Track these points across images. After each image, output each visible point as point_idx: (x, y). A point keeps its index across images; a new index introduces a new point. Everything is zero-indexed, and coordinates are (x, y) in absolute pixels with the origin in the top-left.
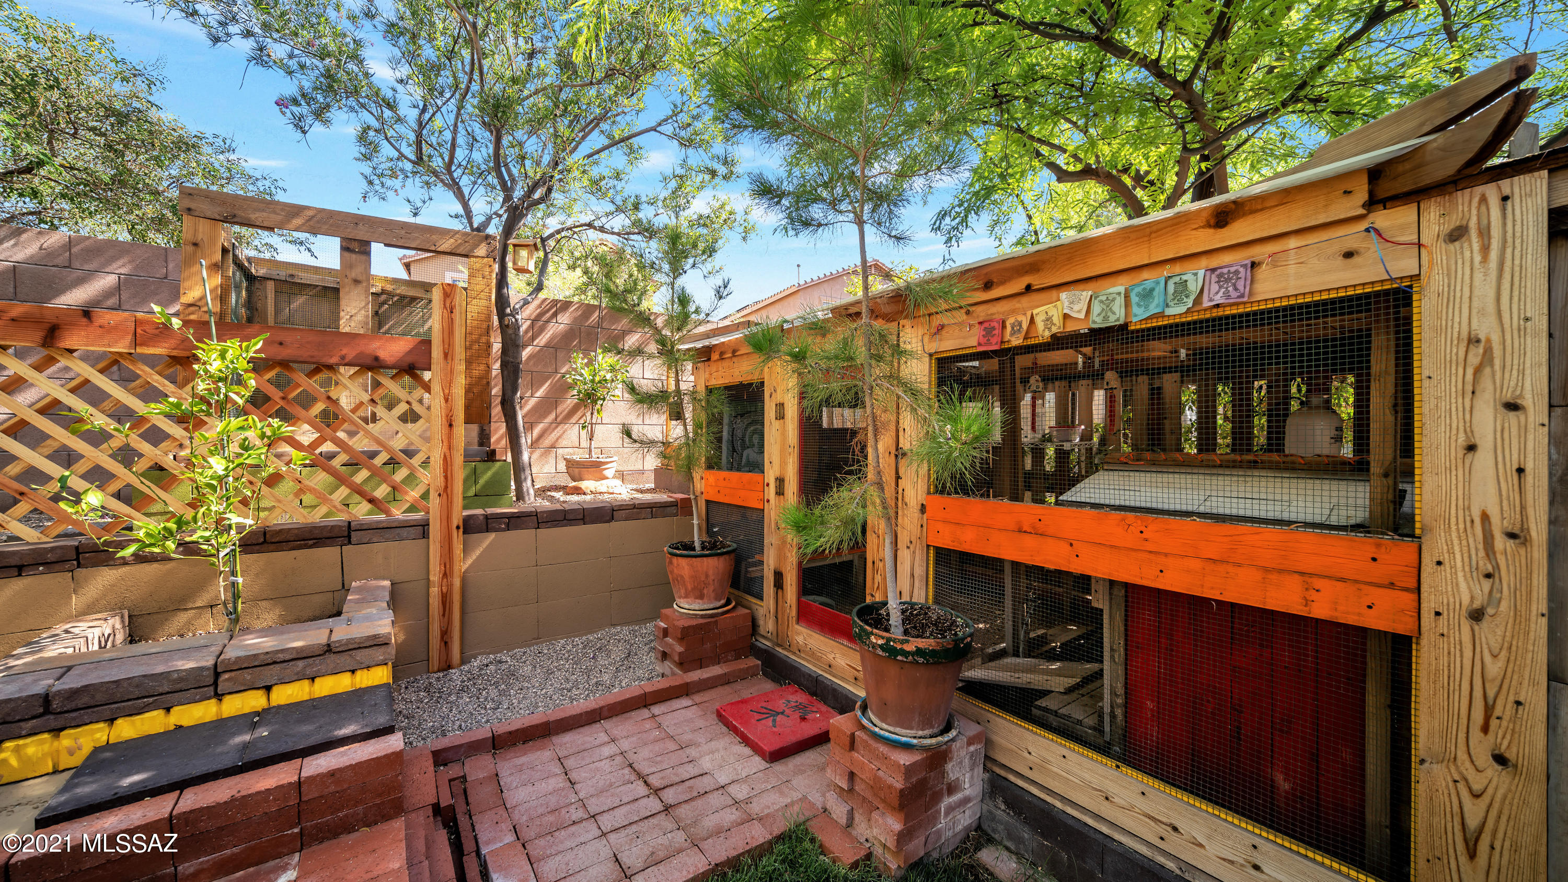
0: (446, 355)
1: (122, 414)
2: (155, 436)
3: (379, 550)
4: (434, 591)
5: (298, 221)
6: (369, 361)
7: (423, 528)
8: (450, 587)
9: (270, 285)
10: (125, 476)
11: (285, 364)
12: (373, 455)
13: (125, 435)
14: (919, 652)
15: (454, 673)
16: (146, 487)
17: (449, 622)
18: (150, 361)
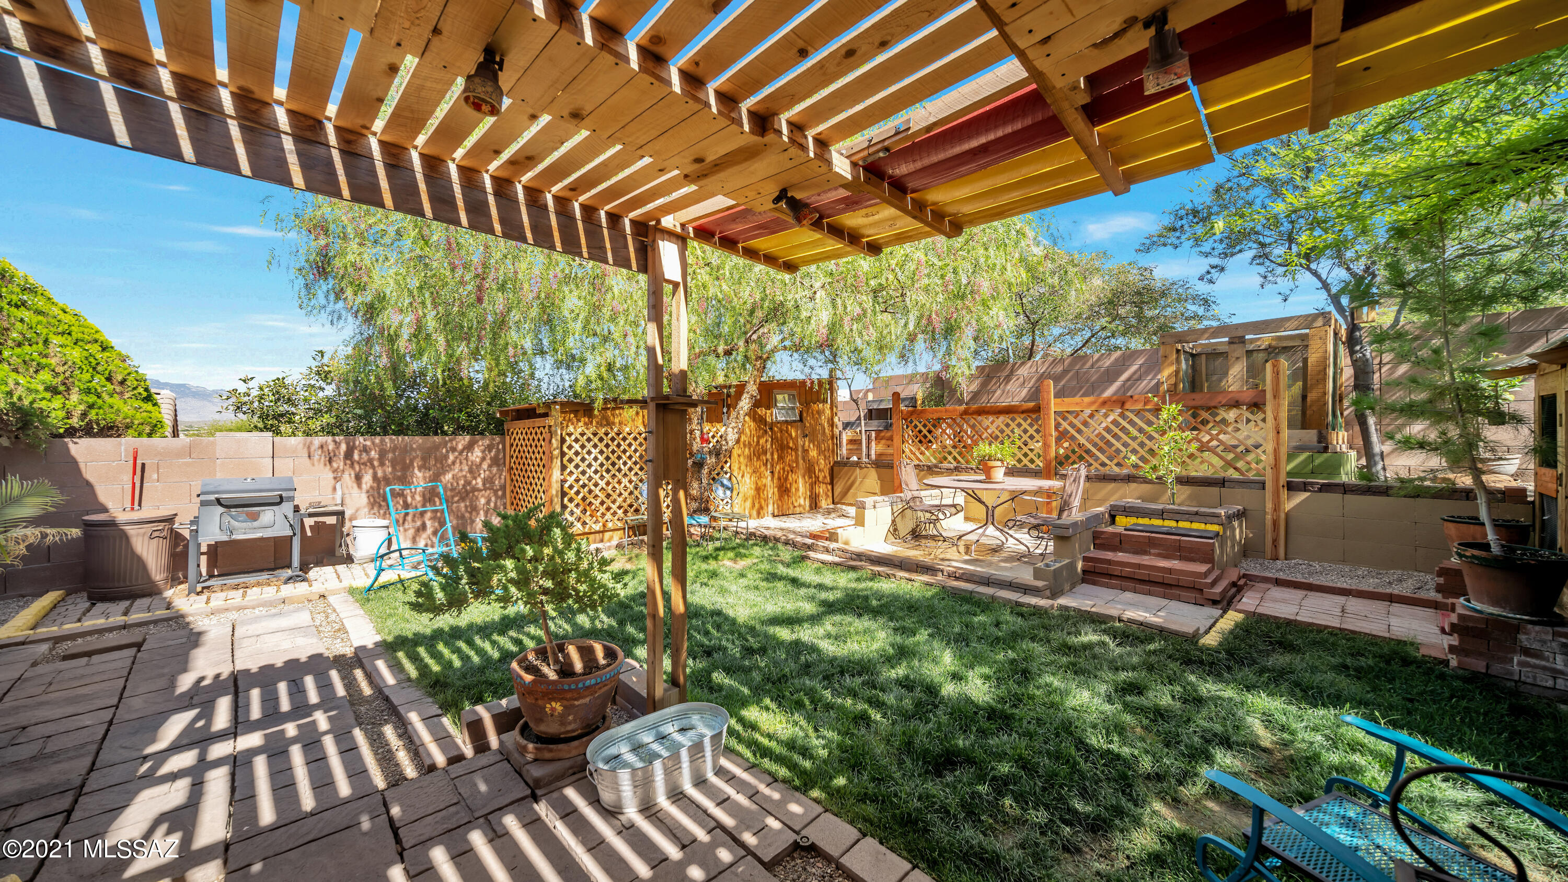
0: (1275, 397)
1: (1141, 430)
2: (1151, 438)
3: (1239, 492)
4: (1269, 517)
5: (1206, 336)
6: (1233, 403)
7: (1263, 485)
8: (1279, 516)
9: (1204, 357)
10: (1142, 452)
11: (1196, 408)
12: (1236, 447)
13: (1142, 437)
14: (1473, 556)
15: (1278, 562)
16: (1148, 457)
17: (1278, 535)
18: (1149, 410)
